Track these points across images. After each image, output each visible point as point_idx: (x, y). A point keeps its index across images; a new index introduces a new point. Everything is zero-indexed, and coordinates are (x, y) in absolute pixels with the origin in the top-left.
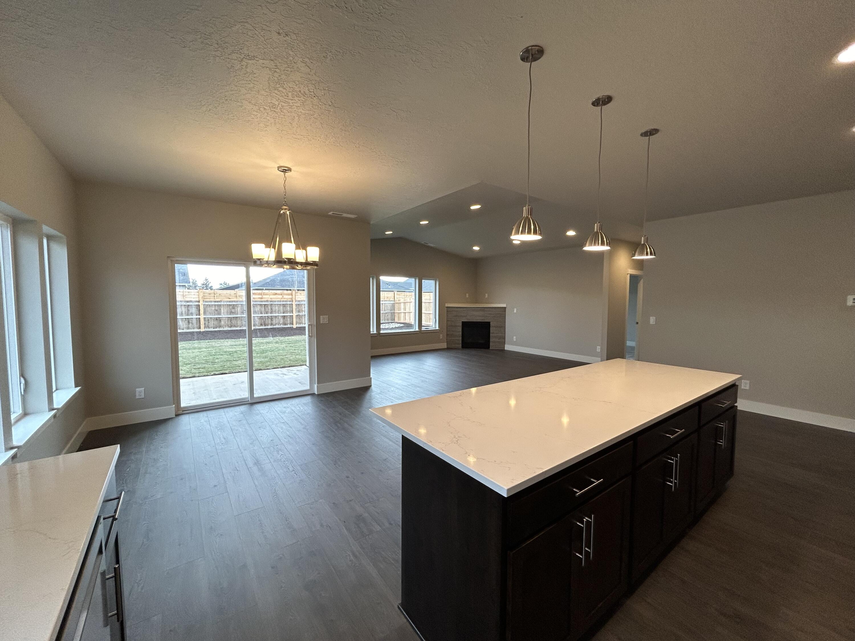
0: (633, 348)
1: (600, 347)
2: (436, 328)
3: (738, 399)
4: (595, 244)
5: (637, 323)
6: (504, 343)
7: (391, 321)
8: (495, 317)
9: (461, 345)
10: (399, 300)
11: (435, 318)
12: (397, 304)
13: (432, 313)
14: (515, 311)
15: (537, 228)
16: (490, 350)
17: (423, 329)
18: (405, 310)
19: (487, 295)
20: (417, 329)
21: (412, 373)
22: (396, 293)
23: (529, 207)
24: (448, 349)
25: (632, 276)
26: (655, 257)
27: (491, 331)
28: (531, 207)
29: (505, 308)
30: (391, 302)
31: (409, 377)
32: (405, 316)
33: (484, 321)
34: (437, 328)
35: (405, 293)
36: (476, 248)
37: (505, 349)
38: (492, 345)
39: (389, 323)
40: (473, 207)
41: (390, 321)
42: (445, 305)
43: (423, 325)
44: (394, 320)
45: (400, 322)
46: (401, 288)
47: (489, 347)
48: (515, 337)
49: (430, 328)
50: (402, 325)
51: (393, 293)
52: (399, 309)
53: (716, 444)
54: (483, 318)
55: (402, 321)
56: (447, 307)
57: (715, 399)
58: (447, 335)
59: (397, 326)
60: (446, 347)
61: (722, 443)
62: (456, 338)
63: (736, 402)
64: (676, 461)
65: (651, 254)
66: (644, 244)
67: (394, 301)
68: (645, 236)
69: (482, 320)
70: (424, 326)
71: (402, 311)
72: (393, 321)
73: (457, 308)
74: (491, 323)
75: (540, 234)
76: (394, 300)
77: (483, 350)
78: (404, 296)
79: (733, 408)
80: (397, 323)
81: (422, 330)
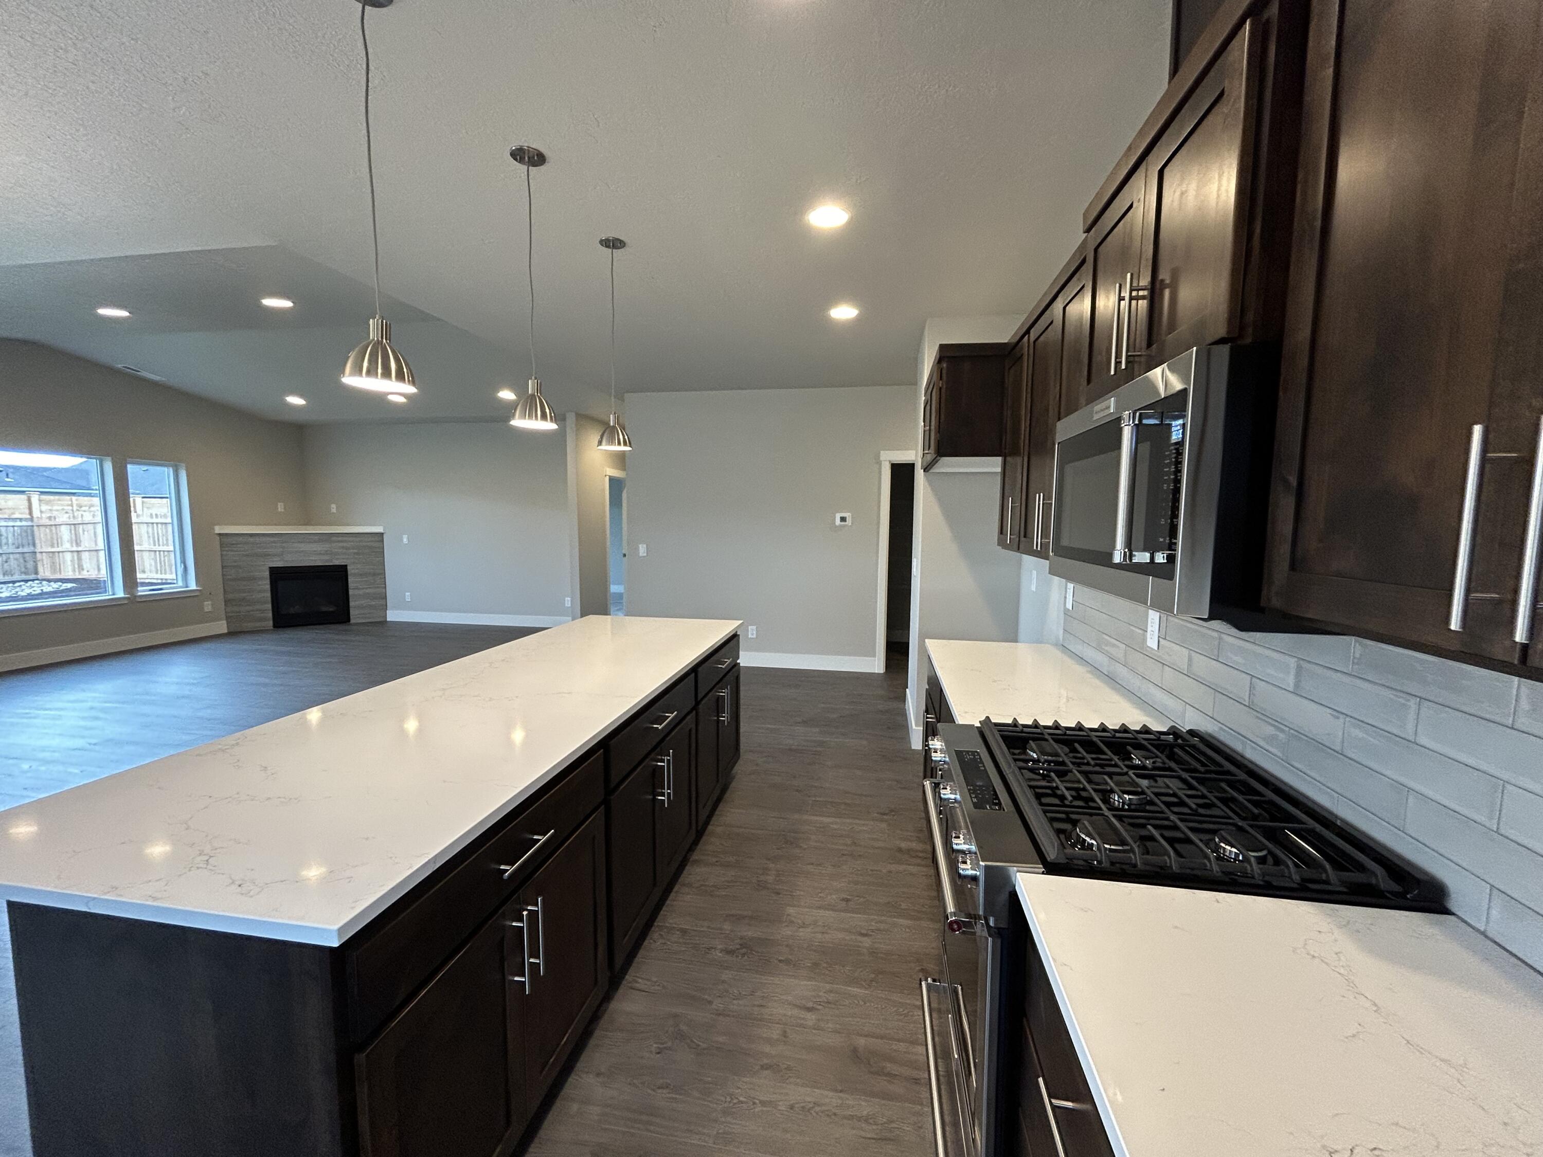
0: (620, 596)
1: (569, 599)
2: (187, 587)
3: (741, 653)
4: (530, 417)
5: (625, 555)
6: (385, 607)
7: (24, 577)
8: (358, 554)
9: (271, 623)
10: (50, 518)
11: (184, 562)
12: (42, 529)
13: (171, 548)
14: (405, 540)
15: (405, 370)
16: (351, 624)
17: (142, 591)
18: (78, 544)
19: (334, 506)
20: (120, 594)
21: (103, 710)
22: (35, 498)
23: (382, 322)
24: (232, 634)
25: (612, 479)
26: (630, 449)
27: (351, 585)
28: (386, 323)
29: (382, 534)
30: (24, 523)
31: (99, 723)
32: (80, 559)
33: (331, 564)
34: (193, 586)
35: (74, 498)
36: (296, 400)
37: (388, 619)
38: (356, 614)
39: (14, 582)
40: (271, 302)
41: (16, 577)
42: (214, 529)
43: (138, 581)
44: (36, 573)
45: (58, 576)
46: (57, 484)
47: (348, 620)
48: (408, 594)
49: (167, 589)
50: (69, 585)
51: (24, 497)
52: (55, 541)
53: (718, 721)
54: (326, 557)
55: (70, 575)
56: (220, 534)
57: (714, 658)
58: (227, 602)
59: (50, 589)
60: (226, 631)
61: (725, 717)
62: (258, 607)
63: (738, 658)
64: (668, 760)
65: (625, 444)
66: (614, 427)
67: (32, 519)
68: (615, 414)
69: (327, 561)
70: (143, 584)
71: (67, 546)
72: (32, 577)
73: (252, 535)
74: (348, 567)
75: (413, 383)
76: (28, 517)
77: (333, 626)
78: (72, 506)
79: (736, 665)
80: (49, 581)
81: (140, 594)
